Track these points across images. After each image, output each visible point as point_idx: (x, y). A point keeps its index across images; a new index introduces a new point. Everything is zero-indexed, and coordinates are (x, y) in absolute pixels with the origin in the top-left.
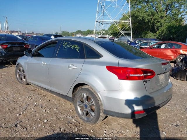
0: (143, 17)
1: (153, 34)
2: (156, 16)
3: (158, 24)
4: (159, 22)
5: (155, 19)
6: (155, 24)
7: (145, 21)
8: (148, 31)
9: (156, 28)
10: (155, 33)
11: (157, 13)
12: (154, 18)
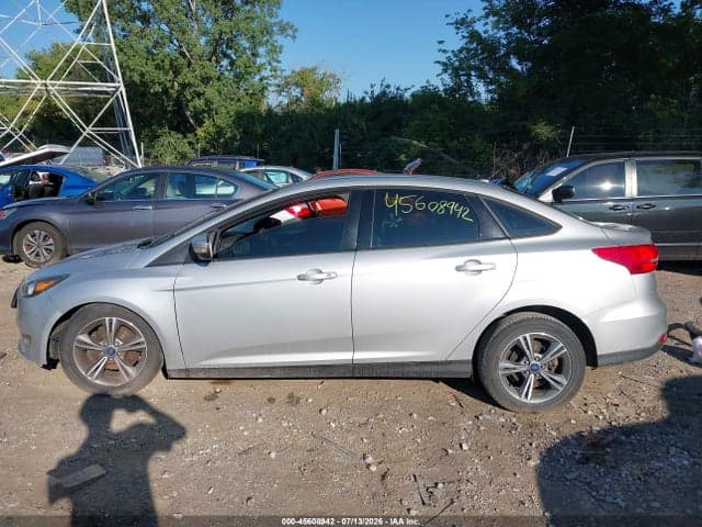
0: (142, 75)
1: (180, 136)
2: (187, 76)
3: (199, 103)
4: (199, 95)
5: (184, 86)
6: (188, 101)
7: (152, 91)
8: (161, 125)
9: (192, 117)
10: (189, 135)
11: (189, 64)
12: (180, 79)
